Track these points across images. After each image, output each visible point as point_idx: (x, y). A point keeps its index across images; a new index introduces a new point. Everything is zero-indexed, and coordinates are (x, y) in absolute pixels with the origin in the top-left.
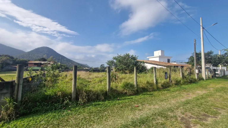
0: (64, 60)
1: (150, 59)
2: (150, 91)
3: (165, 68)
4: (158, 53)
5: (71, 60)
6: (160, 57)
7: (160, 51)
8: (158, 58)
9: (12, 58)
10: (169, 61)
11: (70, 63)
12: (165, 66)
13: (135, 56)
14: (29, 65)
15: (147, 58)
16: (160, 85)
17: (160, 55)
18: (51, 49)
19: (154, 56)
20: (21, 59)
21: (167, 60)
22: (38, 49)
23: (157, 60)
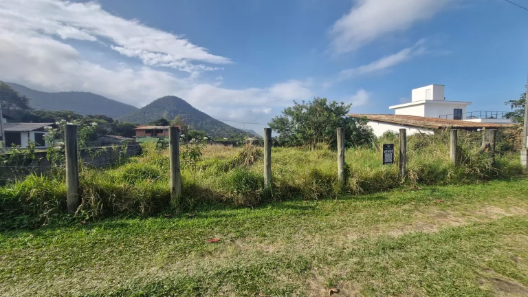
0: (206, 124)
1: (398, 112)
2: (312, 199)
3: (432, 133)
4: (423, 94)
5: (220, 122)
6: (428, 104)
7: (431, 87)
8: (423, 106)
9: (110, 120)
10: (458, 114)
11: (219, 129)
12: (429, 129)
13: (342, 103)
14: (138, 134)
15: (390, 108)
16: (353, 182)
17: (432, 99)
18: (180, 99)
19: (411, 101)
20: (125, 122)
21: (452, 112)
22: (159, 100)
23: (419, 112)
